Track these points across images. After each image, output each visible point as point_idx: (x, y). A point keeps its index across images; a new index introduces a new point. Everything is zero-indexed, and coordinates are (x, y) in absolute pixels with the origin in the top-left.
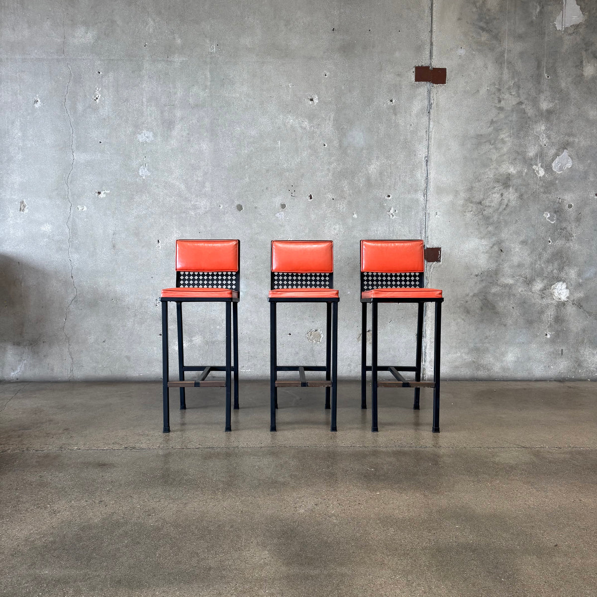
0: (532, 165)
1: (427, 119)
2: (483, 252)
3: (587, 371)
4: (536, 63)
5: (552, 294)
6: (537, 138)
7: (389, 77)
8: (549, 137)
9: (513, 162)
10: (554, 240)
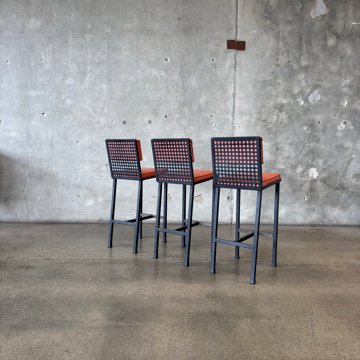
0: (296, 98)
1: (234, 71)
2: (267, 150)
3: (329, 220)
4: (299, 38)
5: (308, 175)
6: (299, 82)
7: (211, 46)
8: (306, 82)
9: (285, 97)
10: (309, 143)
